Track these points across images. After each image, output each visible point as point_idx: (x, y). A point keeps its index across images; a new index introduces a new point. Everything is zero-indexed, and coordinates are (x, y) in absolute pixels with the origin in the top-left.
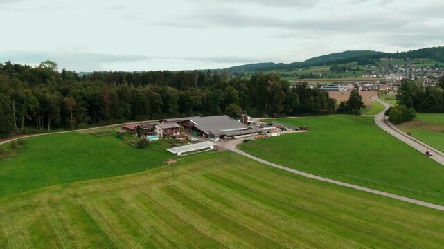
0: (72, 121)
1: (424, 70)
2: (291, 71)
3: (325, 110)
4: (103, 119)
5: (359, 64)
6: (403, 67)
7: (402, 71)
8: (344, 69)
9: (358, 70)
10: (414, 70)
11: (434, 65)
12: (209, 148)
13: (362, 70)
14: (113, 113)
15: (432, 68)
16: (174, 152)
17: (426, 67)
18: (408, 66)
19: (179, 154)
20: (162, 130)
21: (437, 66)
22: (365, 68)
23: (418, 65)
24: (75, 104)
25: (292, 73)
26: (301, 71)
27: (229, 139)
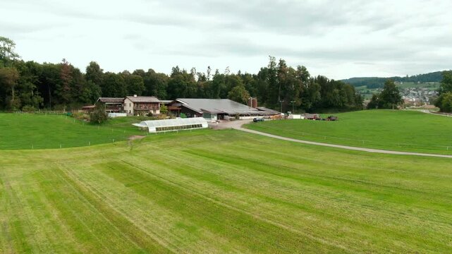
0: (13, 100)
3: (353, 106)
4: (61, 103)
5: (368, 88)
6: (414, 90)
7: (414, 94)
10: (426, 93)
12: (201, 126)
14: (76, 95)
16: (144, 126)
18: (420, 90)
19: (152, 130)
20: (132, 105)
23: (430, 89)
24: (17, 76)
27: (231, 120)
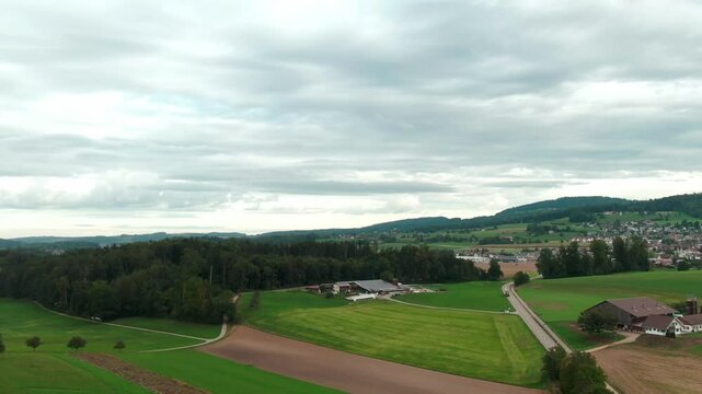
1: (666, 229)
2: (468, 232)
5: (572, 221)
6: (635, 226)
7: (632, 232)
8: (547, 229)
9: (568, 230)
10: (650, 230)
11: (680, 223)
12: (372, 298)
13: (574, 231)
15: (677, 226)
16: (351, 299)
17: (669, 225)
18: (644, 225)
19: (355, 300)
20: (339, 288)
21: (685, 224)
22: (580, 228)
23: (659, 223)
25: (468, 236)
26: (483, 233)
27: (385, 294)
